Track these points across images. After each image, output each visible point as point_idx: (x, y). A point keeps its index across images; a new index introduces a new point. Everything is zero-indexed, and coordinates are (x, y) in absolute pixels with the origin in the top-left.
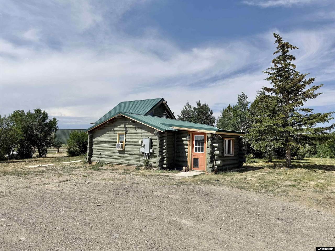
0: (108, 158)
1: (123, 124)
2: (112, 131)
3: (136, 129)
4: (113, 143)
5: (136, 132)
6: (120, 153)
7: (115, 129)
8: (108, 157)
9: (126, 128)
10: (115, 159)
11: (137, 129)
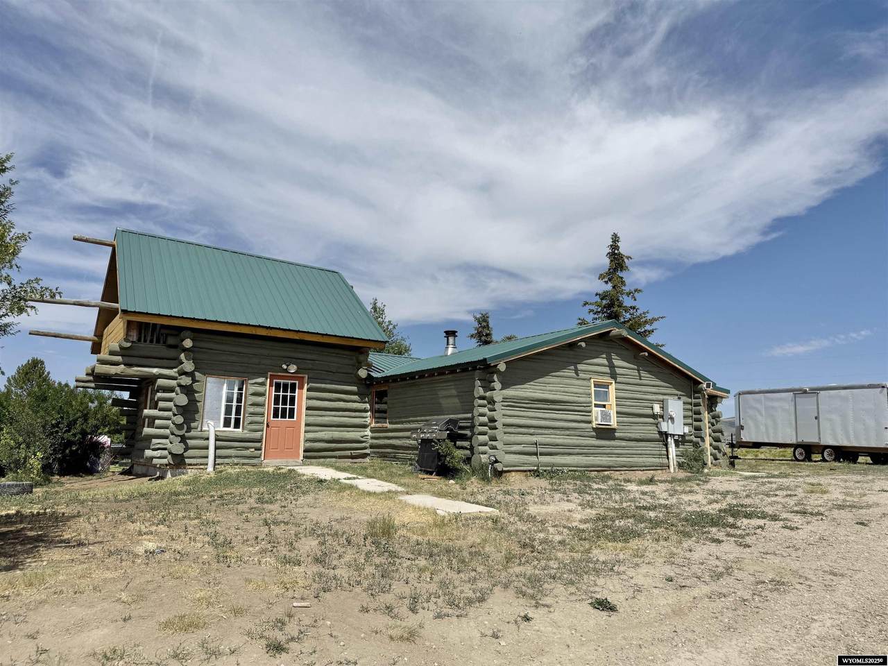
0: (563, 454)
1: (604, 356)
2: (569, 372)
3: (639, 373)
4: (576, 408)
5: (638, 381)
6: (598, 438)
7: (580, 367)
8: (561, 450)
9: (612, 366)
10: (586, 454)
11: (643, 374)
